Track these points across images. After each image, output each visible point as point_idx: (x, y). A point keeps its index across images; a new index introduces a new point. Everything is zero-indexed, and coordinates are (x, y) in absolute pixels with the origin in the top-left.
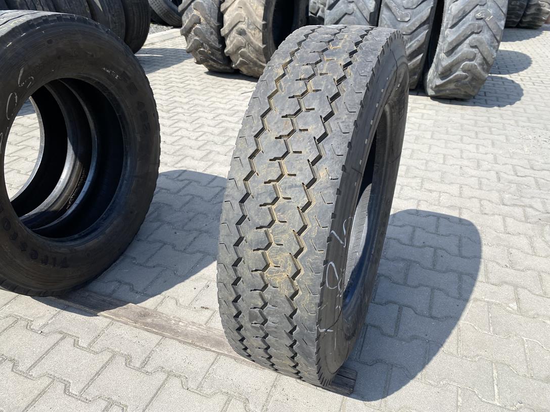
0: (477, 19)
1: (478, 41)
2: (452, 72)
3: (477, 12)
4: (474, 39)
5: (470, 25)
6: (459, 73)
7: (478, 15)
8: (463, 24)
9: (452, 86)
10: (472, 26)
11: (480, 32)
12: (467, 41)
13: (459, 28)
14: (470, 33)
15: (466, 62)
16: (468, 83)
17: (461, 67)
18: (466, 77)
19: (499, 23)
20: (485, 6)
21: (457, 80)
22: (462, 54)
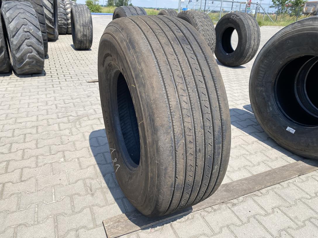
0: (26, 32)
1: (30, 42)
2: (23, 60)
3: (24, 28)
4: (28, 42)
5: (23, 35)
6: (27, 60)
7: (25, 30)
8: (19, 35)
9: (28, 67)
10: (24, 36)
11: (30, 38)
12: (25, 43)
13: (18, 37)
14: (24, 39)
15: (29, 54)
16: (35, 64)
17: (27, 56)
18: (33, 62)
19: (38, 33)
20: (27, 25)
21: (28, 63)
22: (25, 50)
